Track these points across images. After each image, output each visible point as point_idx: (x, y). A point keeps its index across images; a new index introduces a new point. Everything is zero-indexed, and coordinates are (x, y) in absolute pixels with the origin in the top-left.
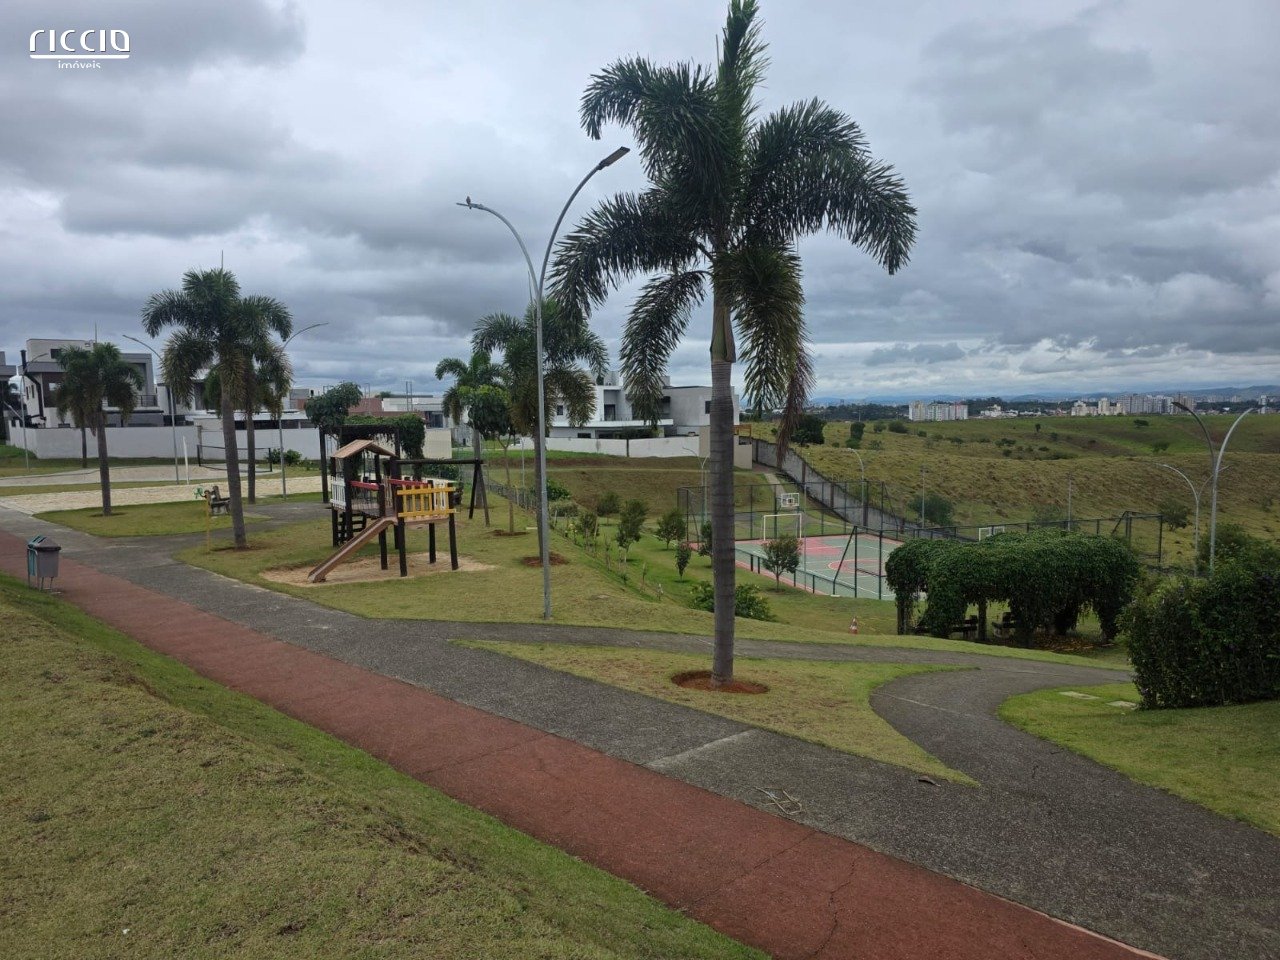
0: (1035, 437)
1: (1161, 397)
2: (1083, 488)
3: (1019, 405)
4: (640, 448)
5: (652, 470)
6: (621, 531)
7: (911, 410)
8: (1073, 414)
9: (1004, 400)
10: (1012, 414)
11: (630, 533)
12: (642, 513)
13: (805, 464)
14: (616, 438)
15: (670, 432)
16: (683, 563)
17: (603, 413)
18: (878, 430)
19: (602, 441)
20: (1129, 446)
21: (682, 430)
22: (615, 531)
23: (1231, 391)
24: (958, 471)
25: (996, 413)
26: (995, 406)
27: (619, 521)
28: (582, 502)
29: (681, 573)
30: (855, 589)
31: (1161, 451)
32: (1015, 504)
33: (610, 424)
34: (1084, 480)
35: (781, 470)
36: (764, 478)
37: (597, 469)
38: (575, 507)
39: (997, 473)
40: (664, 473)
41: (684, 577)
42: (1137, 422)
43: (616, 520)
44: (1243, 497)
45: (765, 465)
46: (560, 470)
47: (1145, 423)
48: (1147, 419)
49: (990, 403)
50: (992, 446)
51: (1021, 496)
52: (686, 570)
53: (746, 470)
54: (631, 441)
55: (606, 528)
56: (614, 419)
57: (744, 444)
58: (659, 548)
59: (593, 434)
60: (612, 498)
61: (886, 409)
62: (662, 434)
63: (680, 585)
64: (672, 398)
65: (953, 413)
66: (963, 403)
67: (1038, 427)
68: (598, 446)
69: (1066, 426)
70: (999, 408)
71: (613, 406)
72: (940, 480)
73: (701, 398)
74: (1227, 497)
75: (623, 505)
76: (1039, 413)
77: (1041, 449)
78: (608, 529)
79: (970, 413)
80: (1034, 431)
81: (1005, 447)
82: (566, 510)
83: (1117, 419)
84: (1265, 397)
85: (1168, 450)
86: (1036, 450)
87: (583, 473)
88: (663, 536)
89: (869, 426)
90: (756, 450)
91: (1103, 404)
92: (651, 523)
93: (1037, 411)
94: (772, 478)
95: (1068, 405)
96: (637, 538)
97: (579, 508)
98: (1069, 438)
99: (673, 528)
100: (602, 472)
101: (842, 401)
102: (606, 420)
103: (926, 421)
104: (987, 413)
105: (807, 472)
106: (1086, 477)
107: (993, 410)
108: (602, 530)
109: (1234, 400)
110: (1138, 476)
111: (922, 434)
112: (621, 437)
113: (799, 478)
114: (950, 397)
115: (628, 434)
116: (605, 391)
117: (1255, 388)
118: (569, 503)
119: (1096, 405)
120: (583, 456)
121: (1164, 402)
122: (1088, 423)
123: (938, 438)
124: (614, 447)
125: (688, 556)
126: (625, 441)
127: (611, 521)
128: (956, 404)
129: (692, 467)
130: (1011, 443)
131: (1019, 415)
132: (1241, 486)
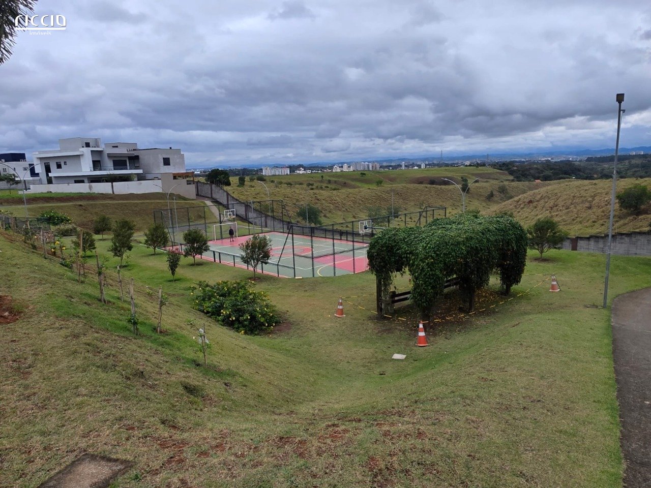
0: (321, 182)
1: (367, 163)
2: (354, 203)
3: (311, 167)
4: (121, 188)
5: (132, 201)
6: (115, 244)
7: (264, 171)
8: (334, 171)
9: (304, 166)
10: (309, 172)
11: (122, 245)
12: (130, 228)
13: (228, 194)
14: (103, 182)
15: (141, 178)
16: (173, 265)
17: (92, 166)
18: (252, 180)
19: (93, 184)
20: (358, 184)
21: (149, 176)
22: (110, 244)
23: (391, 161)
24: (301, 197)
25: (302, 172)
26: (301, 168)
27: (111, 236)
28: (82, 225)
29: (173, 273)
30: (294, 268)
31: (379, 185)
32: (330, 212)
33: (98, 173)
34: (354, 198)
35: (213, 199)
36: (205, 204)
37: (92, 203)
38: (75, 229)
39: (319, 197)
40: (141, 203)
41: (177, 276)
42: (362, 174)
43: (110, 236)
44: (412, 204)
45: (203, 196)
46: (62, 204)
47: (364, 174)
48: (365, 172)
49: (299, 167)
50: (305, 186)
51: (332, 208)
52: (178, 270)
53: (193, 200)
54: (114, 183)
55: (101, 242)
56: (101, 170)
57: (190, 184)
58: (148, 253)
59: (86, 180)
60: (104, 220)
61: (252, 171)
62: (136, 179)
63: (174, 284)
64: (140, 157)
65: (283, 172)
66: (287, 167)
67: (322, 177)
68: (90, 188)
69: (333, 176)
70: (303, 169)
71: (99, 161)
72: (295, 201)
73: (159, 155)
74: (407, 203)
75: (114, 226)
76: (320, 171)
77: (325, 187)
78: (103, 244)
79: (290, 172)
80: (321, 179)
81: (311, 187)
82: (67, 231)
83: (354, 173)
84: (404, 163)
85: (382, 184)
86: (323, 187)
87: (81, 205)
88: (150, 245)
89: (247, 178)
90: (197, 188)
91: (345, 166)
92: (139, 237)
93: (319, 171)
94: (209, 203)
95: (331, 167)
96: (130, 248)
97: (79, 229)
98: (335, 182)
99: (157, 239)
100: (95, 205)
101: (230, 167)
102: (94, 170)
103: (273, 175)
104: (298, 172)
105: (229, 199)
106: (354, 197)
107: (300, 170)
108: (97, 244)
109: (393, 164)
110: (374, 196)
111: (273, 182)
112: (107, 181)
113: (225, 203)
114: (280, 165)
115: (112, 179)
116: (92, 151)
117: (399, 159)
118: (70, 226)
119: (342, 167)
120: (79, 195)
121: (368, 165)
122: (342, 175)
123: (281, 183)
124: (103, 188)
125: (178, 259)
126: (111, 183)
127: (105, 237)
128: (284, 168)
129: (159, 199)
130: (312, 185)
131: (312, 172)
132: (411, 199)
